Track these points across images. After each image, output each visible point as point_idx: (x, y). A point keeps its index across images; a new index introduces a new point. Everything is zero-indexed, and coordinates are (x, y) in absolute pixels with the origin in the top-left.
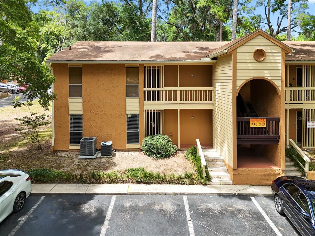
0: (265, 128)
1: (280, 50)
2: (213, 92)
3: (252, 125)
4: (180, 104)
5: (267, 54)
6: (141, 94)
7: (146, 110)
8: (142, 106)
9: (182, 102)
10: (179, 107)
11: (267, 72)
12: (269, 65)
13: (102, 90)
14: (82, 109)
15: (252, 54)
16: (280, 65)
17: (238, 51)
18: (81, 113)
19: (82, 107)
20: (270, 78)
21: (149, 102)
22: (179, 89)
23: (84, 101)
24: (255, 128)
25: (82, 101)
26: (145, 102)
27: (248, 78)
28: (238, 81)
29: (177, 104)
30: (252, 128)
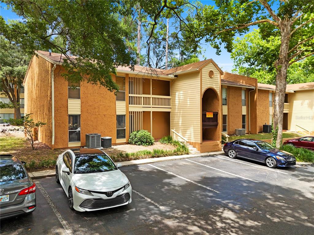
0: (212, 118)
1: (219, 73)
2: (171, 99)
3: (207, 116)
4: (152, 107)
5: (214, 74)
6: (127, 98)
7: (130, 112)
8: (127, 108)
9: (154, 106)
10: (151, 110)
11: (214, 84)
12: (215, 80)
13: (97, 93)
14: (80, 110)
15: (208, 73)
16: (219, 81)
17: (203, 70)
18: (79, 113)
19: (80, 107)
20: (215, 88)
21: (132, 105)
22: (151, 96)
23: (82, 103)
24: (208, 118)
25: (80, 103)
26: (130, 105)
27: (207, 87)
28: (203, 89)
29: (151, 107)
30: (207, 118)
